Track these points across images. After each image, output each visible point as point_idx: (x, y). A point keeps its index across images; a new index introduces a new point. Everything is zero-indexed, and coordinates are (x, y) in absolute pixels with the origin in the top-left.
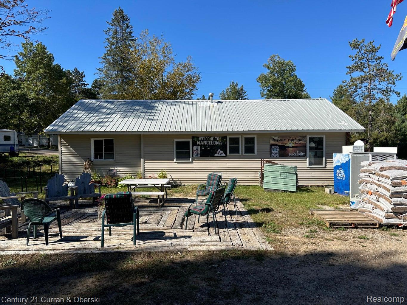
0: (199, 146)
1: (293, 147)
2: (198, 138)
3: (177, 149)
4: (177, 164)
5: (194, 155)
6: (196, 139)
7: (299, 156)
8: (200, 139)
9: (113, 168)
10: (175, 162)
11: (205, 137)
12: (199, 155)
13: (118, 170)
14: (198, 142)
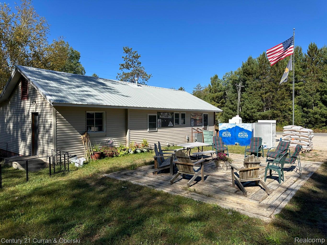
0: (161, 119)
1: (199, 120)
2: (160, 113)
3: (149, 122)
4: (149, 133)
5: (158, 126)
6: (159, 114)
7: (199, 125)
8: (161, 114)
9: (110, 139)
10: (148, 132)
11: (164, 113)
12: (161, 126)
13: (114, 141)
14: (160, 116)
